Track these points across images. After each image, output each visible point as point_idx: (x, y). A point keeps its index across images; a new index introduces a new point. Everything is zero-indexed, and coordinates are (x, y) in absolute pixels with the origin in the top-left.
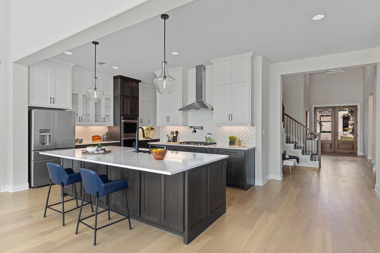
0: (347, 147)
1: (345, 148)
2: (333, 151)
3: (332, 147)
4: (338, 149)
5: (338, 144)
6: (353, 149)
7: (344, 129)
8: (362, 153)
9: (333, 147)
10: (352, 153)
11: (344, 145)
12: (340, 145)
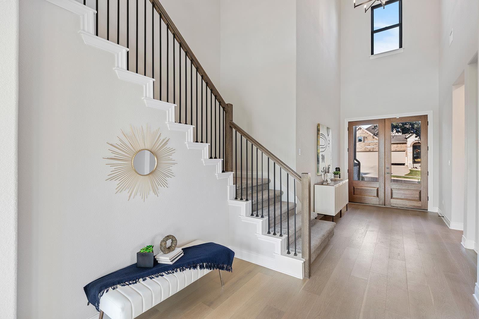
0: (408, 196)
1: (403, 197)
2: (382, 202)
3: (379, 195)
4: (391, 198)
5: (391, 190)
6: (420, 200)
7: (414, 161)
8: (438, 208)
9: (381, 194)
10: (418, 207)
11: (402, 192)
12: (394, 191)
